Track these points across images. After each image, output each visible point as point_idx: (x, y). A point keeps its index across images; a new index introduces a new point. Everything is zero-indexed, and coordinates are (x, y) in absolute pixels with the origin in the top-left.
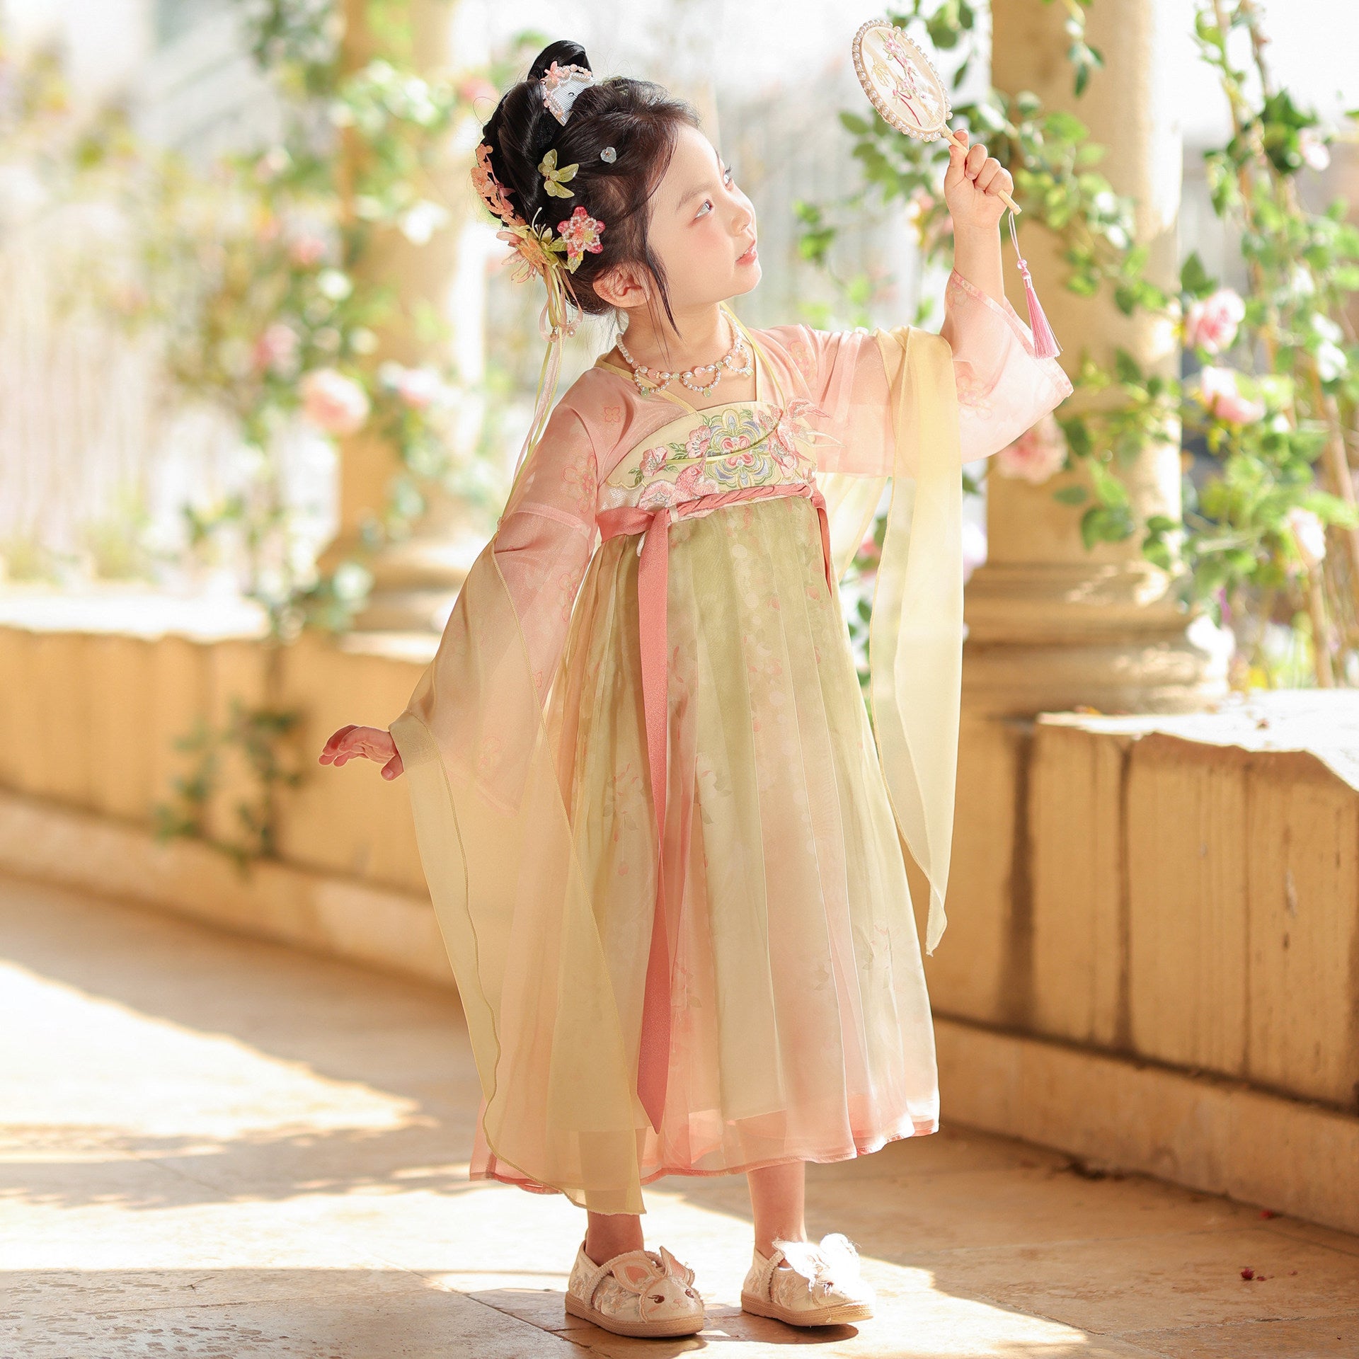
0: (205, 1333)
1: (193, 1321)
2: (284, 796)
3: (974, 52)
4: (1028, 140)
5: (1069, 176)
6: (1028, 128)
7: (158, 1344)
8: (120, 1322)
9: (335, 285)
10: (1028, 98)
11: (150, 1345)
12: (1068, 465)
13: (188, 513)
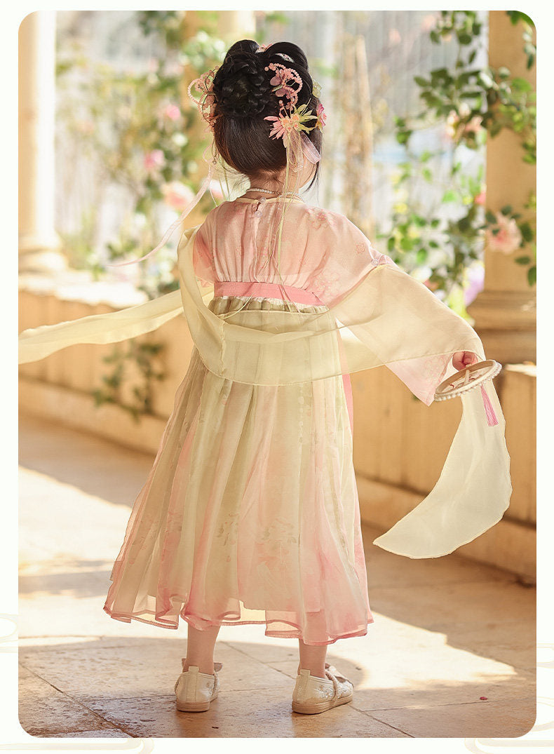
0: (105, 661)
1: (100, 655)
2: (155, 384)
3: (481, 46)
4: (503, 91)
5: (524, 108)
6: (504, 85)
7: (83, 667)
8: (67, 655)
9: (180, 140)
10: (504, 71)
11: (80, 667)
12: (522, 245)
13: (110, 247)
